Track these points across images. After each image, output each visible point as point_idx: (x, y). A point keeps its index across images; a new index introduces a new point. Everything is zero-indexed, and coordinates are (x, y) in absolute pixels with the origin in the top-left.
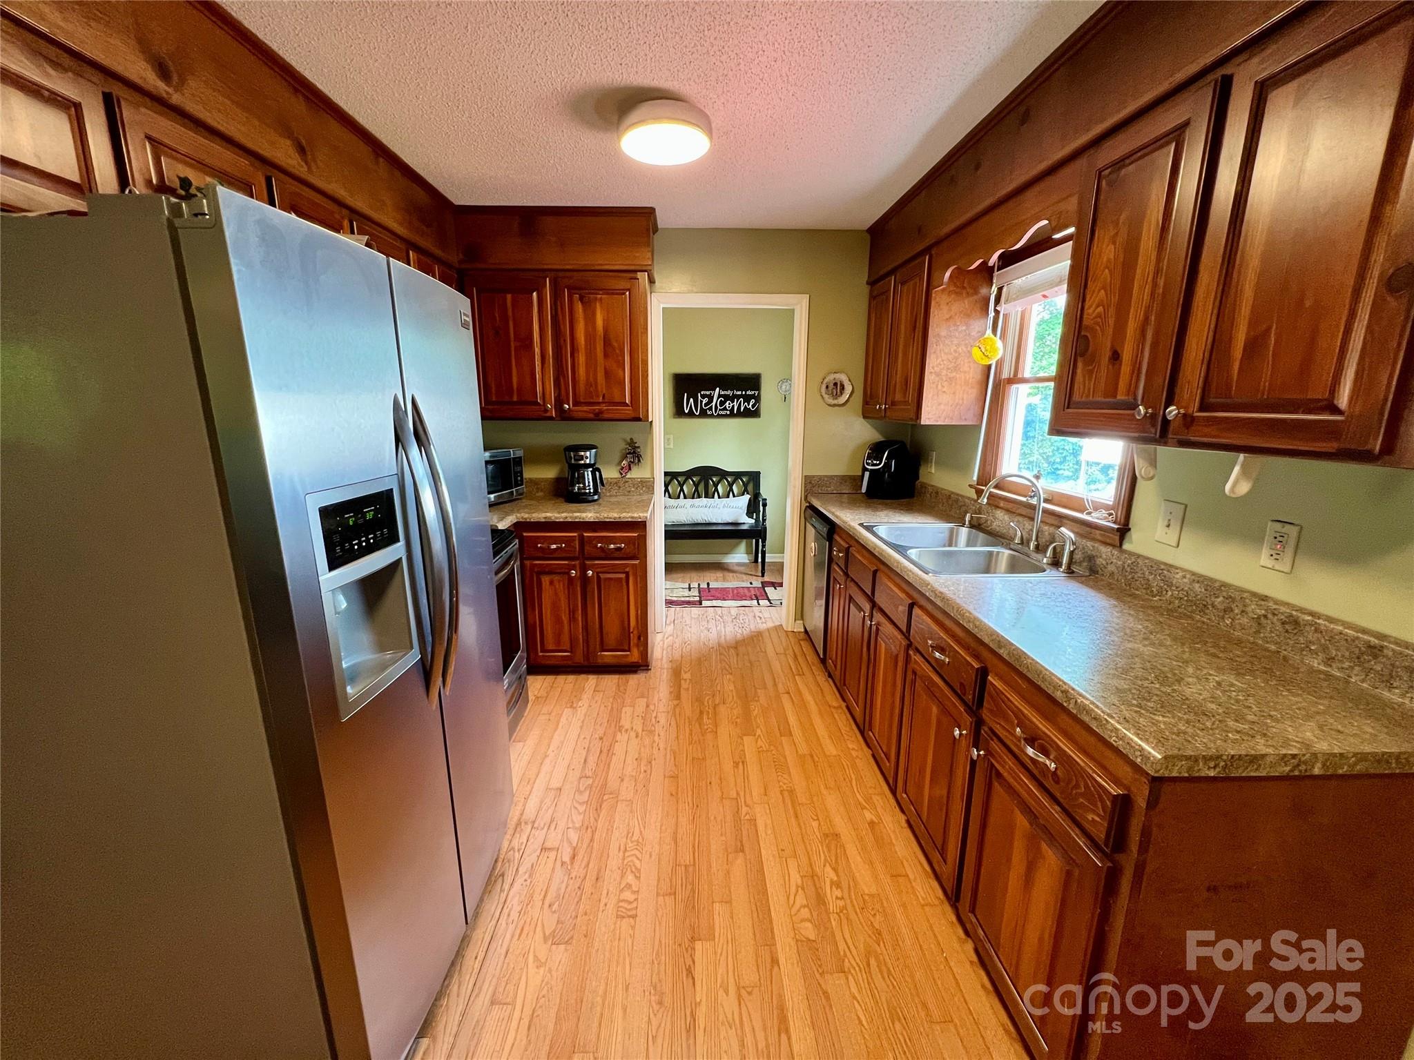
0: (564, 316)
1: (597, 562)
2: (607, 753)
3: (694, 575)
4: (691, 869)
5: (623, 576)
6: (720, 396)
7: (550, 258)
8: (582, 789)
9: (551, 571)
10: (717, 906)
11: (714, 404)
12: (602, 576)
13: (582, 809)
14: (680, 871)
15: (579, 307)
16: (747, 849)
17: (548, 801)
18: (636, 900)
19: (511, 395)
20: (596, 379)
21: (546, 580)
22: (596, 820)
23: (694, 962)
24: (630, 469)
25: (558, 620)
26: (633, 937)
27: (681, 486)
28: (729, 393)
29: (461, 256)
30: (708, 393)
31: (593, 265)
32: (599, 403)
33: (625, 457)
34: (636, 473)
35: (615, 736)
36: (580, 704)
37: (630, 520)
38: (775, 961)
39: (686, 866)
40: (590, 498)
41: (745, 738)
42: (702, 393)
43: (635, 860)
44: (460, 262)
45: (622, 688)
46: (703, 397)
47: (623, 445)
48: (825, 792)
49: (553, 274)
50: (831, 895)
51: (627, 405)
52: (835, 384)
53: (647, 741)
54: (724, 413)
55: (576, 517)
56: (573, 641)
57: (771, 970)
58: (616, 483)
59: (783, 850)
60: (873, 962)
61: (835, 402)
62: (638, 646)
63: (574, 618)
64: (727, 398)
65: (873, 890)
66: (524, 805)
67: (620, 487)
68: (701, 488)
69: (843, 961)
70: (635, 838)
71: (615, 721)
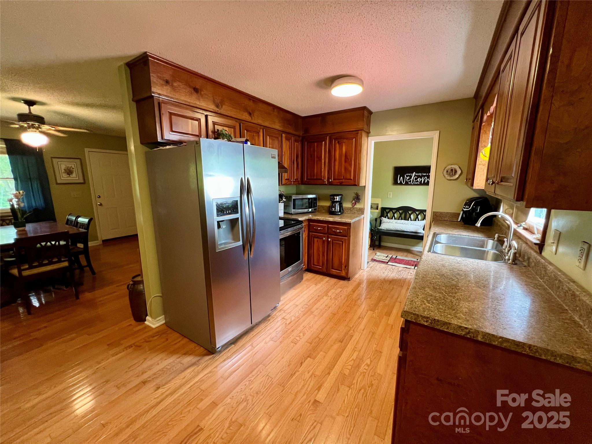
0: (332, 149)
1: (332, 236)
2: (317, 301)
3: (393, 252)
4: (321, 340)
5: (341, 242)
6: (415, 176)
7: (329, 129)
8: (304, 307)
9: (318, 237)
10: (321, 353)
11: (412, 179)
12: (334, 241)
13: (300, 312)
14: (317, 339)
15: (337, 145)
16: (343, 343)
17: (292, 307)
18: (299, 340)
19: (314, 177)
20: (341, 171)
21: (316, 240)
22: (302, 317)
23: (305, 361)
24: (355, 204)
25: (319, 255)
26: (292, 348)
27: (394, 214)
28: (420, 174)
29: (303, 133)
30: (410, 174)
31: (343, 130)
32: (342, 179)
33: (354, 200)
34: (358, 206)
35: (324, 296)
36: (319, 284)
37: (344, 222)
38: (329, 373)
39: (320, 339)
40: (337, 214)
41: (369, 311)
42: (407, 174)
43: (306, 330)
44: (303, 134)
45: (336, 284)
46: (407, 176)
47: (354, 195)
48: (388, 338)
49: (330, 135)
50: (363, 367)
51: (352, 180)
52: (452, 170)
53: (333, 301)
54: (417, 183)
55: (327, 219)
56: (323, 264)
57: (326, 375)
58: (350, 209)
59: (356, 348)
60: (363, 391)
61: (452, 178)
62: (345, 270)
63: (324, 255)
64: (419, 176)
65: (381, 373)
66: (285, 306)
67: (351, 211)
68: (403, 216)
69: (352, 385)
70: (310, 325)
71: (326, 293)
